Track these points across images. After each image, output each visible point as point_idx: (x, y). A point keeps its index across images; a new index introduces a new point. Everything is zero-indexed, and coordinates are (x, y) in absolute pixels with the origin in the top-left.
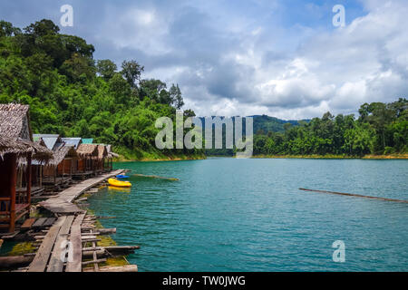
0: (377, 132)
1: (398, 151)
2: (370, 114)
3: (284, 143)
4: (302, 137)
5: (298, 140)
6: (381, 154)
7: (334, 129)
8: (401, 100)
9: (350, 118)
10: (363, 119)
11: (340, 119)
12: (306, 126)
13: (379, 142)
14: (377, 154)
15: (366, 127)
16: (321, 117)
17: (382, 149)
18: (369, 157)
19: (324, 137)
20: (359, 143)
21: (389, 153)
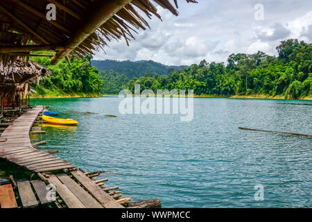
0: (242, 77)
1: (256, 92)
2: (236, 63)
3: (168, 85)
4: (183, 80)
5: (179, 82)
6: (244, 94)
7: (209, 74)
8: (259, 52)
9: (220, 65)
10: (231, 66)
11: (212, 66)
12: (186, 71)
13: (243, 85)
14: (241, 95)
15: (233, 73)
16: (198, 64)
17: (245, 90)
18: (234, 97)
19: (200, 80)
20: (226, 86)
21: (250, 94)
